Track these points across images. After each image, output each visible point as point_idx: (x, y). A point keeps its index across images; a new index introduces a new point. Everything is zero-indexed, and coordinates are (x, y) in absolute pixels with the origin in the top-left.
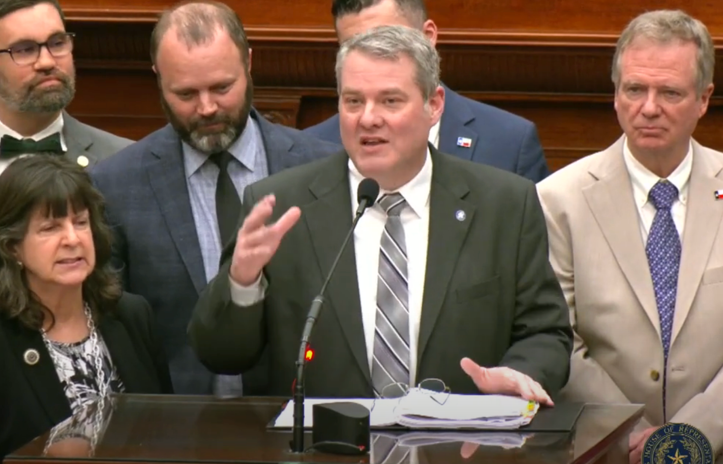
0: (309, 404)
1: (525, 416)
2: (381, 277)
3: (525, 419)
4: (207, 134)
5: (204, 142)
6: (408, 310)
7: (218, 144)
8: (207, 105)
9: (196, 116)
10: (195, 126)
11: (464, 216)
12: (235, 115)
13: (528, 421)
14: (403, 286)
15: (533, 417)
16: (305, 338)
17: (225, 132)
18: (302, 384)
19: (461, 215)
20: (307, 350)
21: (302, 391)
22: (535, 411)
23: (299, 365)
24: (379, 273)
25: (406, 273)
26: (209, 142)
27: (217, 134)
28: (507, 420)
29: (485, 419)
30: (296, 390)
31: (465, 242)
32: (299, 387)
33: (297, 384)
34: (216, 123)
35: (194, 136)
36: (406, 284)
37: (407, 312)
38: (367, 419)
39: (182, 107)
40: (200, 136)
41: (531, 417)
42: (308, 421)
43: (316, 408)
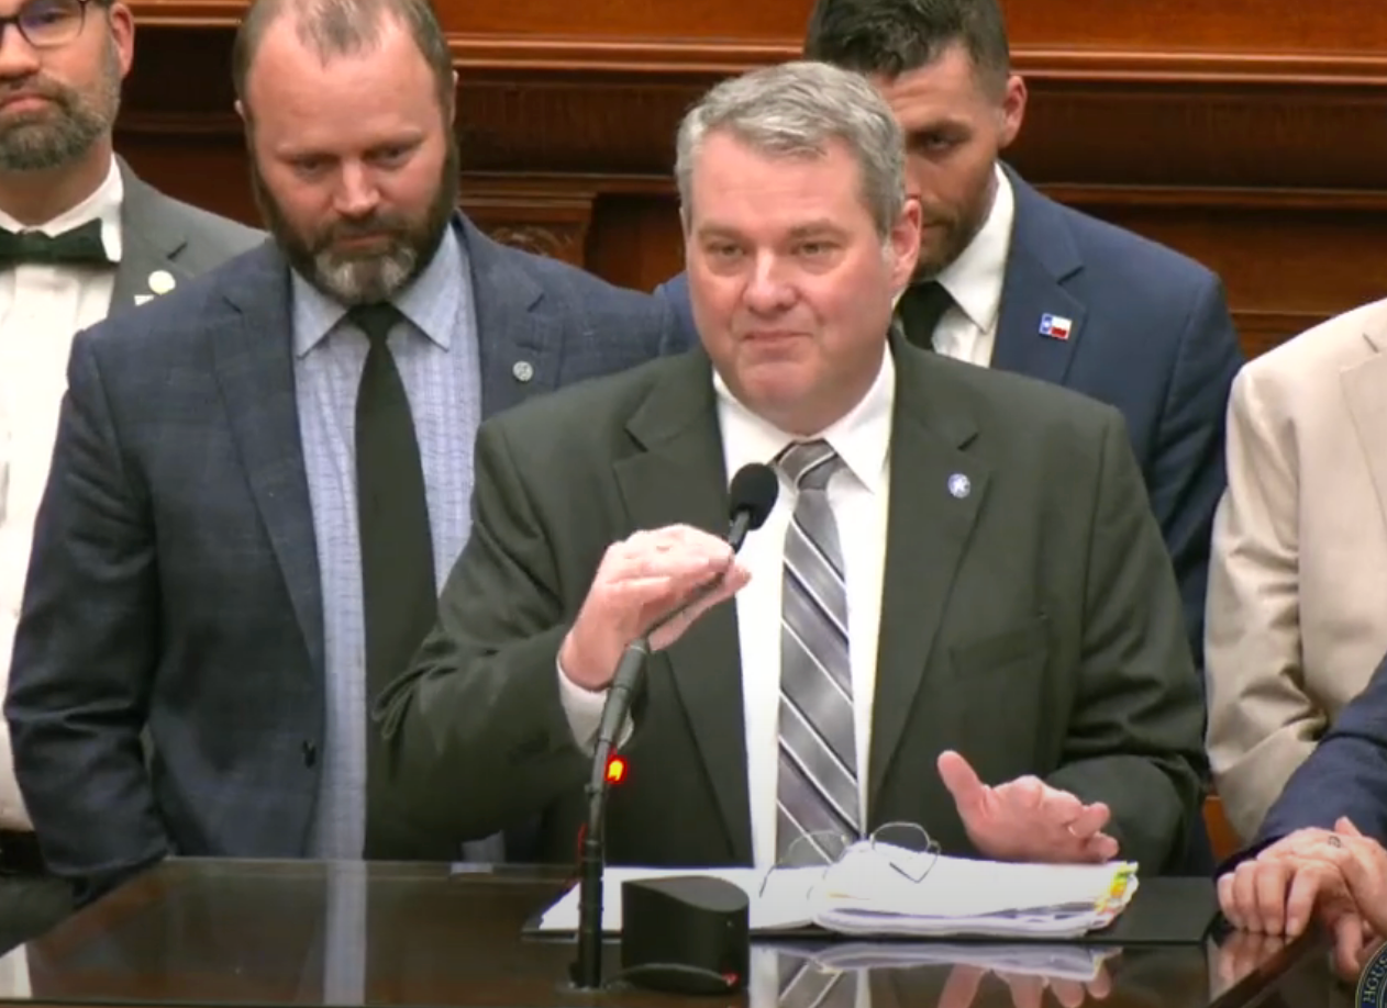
0: (614, 880)
1: (1099, 909)
2: (786, 626)
3: (1099, 914)
4: (351, 257)
5: (344, 276)
6: (851, 698)
7: (374, 282)
8: (357, 190)
9: (331, 216)
10: (325, 241)
11: (966, 487)
12: (417, 217)
13: (1107, 918)
14: (837, 644)
15: (1119, 911)
16: (607, 734)
17: (393, 253)
18: (597, 837)
19: (959, 485)
20: (610, 760)
21: (598, 851)
22: (1127, 898)
23: (592, 795)
24: (784, 617)
25: (843, 614)
26: (357, 276)
27: (374, 258)
28: (1058, 917)
29: (1011, 914)
30: (585, 850)
31: (968, 544)
32: (592, 843)
33: (586, 835)
34: (373, 234)
35: (323, 261)
36: (845, 641)
37: (849, 702)
38: (743, 914)
39: (300, 195)
40: (337, 262)
41: (1113, 911)
42: (612, 918)
43: (630, 890)
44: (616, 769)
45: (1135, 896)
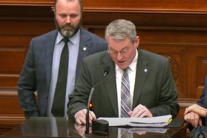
3: (167, 124)
4: (66, 30)
5: (65, 33)
6: (130, 99)
8: (69, 20)
16: (89, 100)
17: (72, 30)
20: (90, 104)
22: (170, 122)
26: (66, 33)
28: (161, 124)
35: (62, 30)
40: (64, 30)
44: (91, 105)
45: (171, 121)
